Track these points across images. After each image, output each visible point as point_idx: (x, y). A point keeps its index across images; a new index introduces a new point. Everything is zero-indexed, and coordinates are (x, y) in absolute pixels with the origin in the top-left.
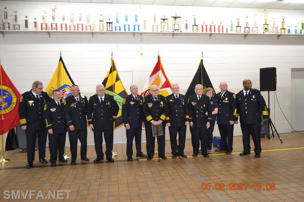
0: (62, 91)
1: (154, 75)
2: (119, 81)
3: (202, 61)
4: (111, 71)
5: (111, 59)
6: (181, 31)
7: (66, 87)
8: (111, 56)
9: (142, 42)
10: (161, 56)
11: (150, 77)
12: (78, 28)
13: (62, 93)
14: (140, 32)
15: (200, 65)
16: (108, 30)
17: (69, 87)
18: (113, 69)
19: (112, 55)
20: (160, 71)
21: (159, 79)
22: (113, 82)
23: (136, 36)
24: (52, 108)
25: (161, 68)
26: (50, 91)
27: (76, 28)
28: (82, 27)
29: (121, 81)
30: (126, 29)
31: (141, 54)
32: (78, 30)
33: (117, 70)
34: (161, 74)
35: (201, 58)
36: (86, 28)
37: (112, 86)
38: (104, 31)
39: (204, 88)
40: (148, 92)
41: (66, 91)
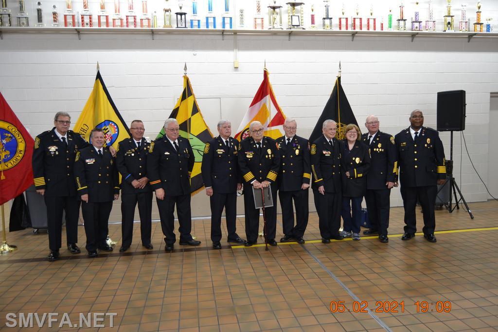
1: (258, 104)
2: (197, 114)
3: (339, 79)
4: (184, 97)
5: (184, 77)
6: (303, 29)
7: (109, 123)
8: (184, 71)
9: (236, 47)
10: (269, 71)
11: (251, 106)
12: (127, 22)
14: (233, 29)
15: (336, 87)
16: (179, 26)
17: (113, 124)
18: (187, 92)
19: (185, 69)
20: (268, 97)
21: (266, 111)
22: (187, 115)
23: (226, 37)
24: (88, 159)
25: (269, 91)
27: (125, 24)
28: (135, 21)
29: (201, 114)
30: (209, 24)
31: (235, 68)
32: (127, 26)
33: (194, 95)
34: (270, 103)
35: (338, 75)
36: (141, 22)
37: (185, 123)
38: (172, 27)
39: (342, 126)
40: (248, 132)
41: (109, 131)
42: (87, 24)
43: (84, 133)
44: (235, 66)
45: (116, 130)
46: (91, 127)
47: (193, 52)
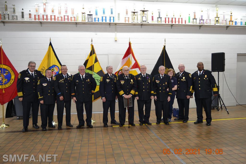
1: (126, 58)
2: (97, 62)
3: (165, 46)
4: (91, 54)
5: (91, 45)
6: (148, 23)
7: (55, 67)
8: (91, 42)
9: (116, 31)
10: (131, 43)
11: (122, 59)
12: (64, 19)
14: (115, 22)
15: (163, 50)
16: (89, 21)
17: (57, 67)
18: (93, 52)
19: (92, 41)
20: (131, 55)
21: (130, 62)
22: (92, 63)
23: (111, 26)
24: (44, 83)
25: (131, 52)
27: (63, 19)
28: (68, 18)
29: (99, 63)
30: (103, 20)
31: (115, 41)
32: (64, 20)
33: (95, 53)
34: (132, 57)
35: (164, 45)
36: (71, 19)
37: (91, 67)
38: (85, 21)
39: (166, 69)
40: (121, 71)
41: (54, 70)
42: (45, 19)
43: (43, 71)
44: (116, 40)
47: (96, 33)
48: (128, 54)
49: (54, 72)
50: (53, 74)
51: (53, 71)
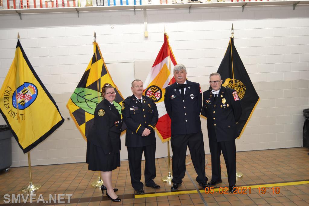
0: (23, 92)
1: (159, 64)
2: (107, 74)
3: (232, 39)
4: (94, 61)
5: (94, 43)
6: (201, 2)
7: (29, 85)
8: (94, 38)
9: (146, 20)
10: (169, 35)
11: (153, 67)
12: (57, 4)
13: (22, 94)
14: (142, 5)
15: (229, 46)
16: (98, 5)
17: (32, 86)
18: (97, 56)
19: (95, 36)
20: (168, 59)
21: (167, 70)
22: (97, 76)
23: (137, 13)
25: (169, 53)
26: (5, 93)
27: (55, 5)
28: (63, 3)
29: (110, 75)
30: (123, 3)
31: (145, 37)
32: (57, 6)
33: (103, 58)
34: (170, 63)
35: (231, 36)
36: (68, 3)
37: (95, 83)
38: (92, 6)
39: (236, 82)
40: (151, 89)
41: (27, 92)
42: (25, 6)
43: (8, 94)
44: (146, 36)
45: (35, 91)
46: (14, 89)
47: (111, 26)
48: (163, 57)
49: (26, 95)
50: (25, 98)
51: (24, 94)
